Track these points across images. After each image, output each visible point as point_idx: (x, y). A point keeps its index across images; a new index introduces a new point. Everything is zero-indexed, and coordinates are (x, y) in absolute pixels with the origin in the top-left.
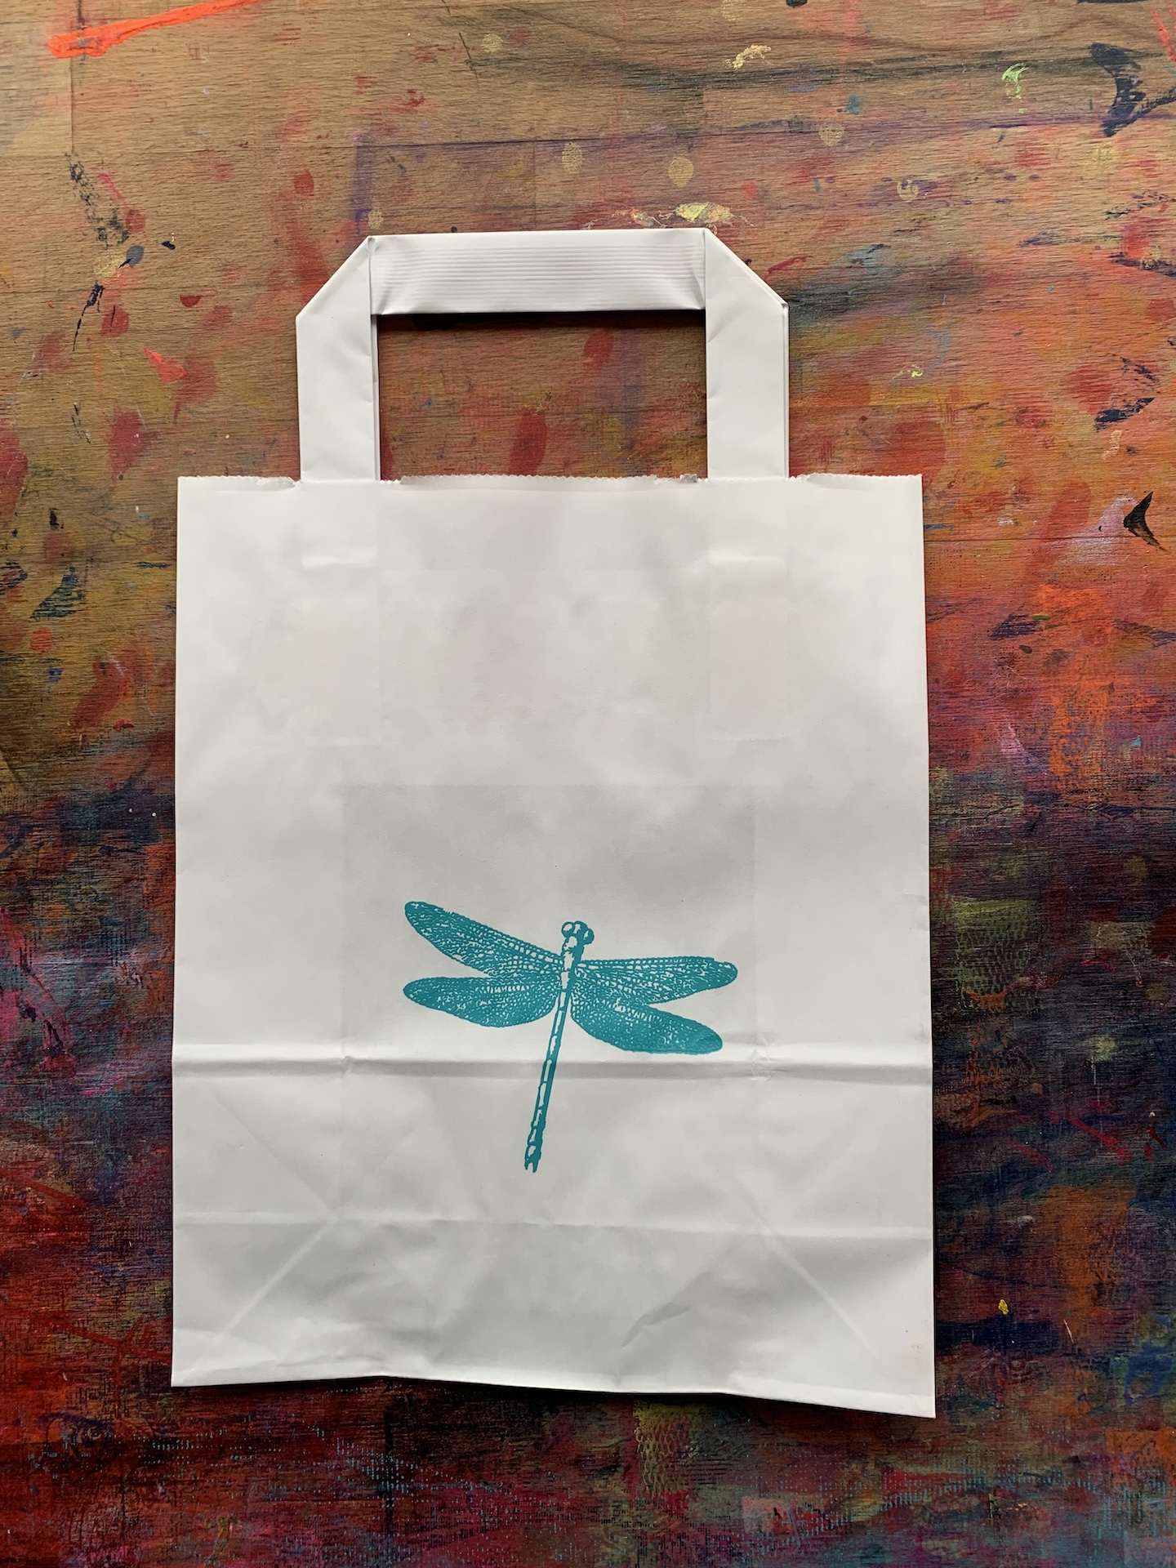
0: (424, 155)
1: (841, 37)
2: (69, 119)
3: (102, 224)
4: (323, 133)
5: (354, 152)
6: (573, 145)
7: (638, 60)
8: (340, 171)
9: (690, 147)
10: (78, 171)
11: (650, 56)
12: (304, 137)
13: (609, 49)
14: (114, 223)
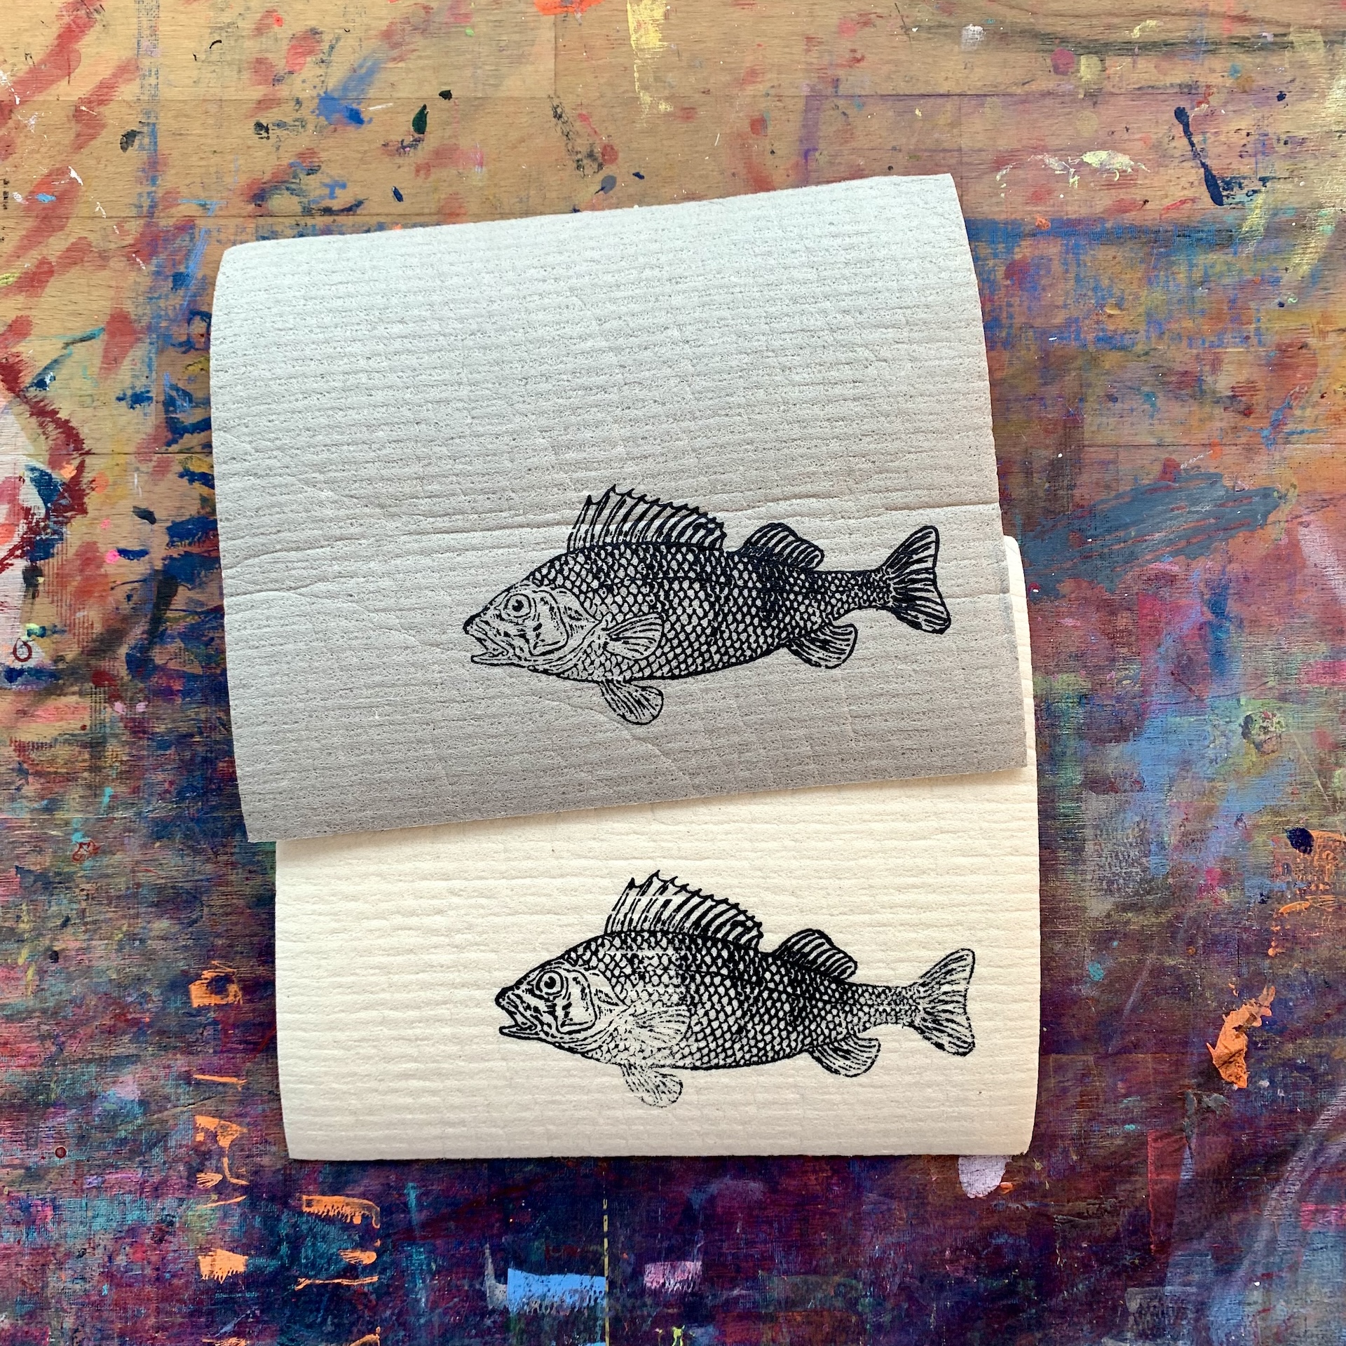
0: (864, 104)
1: (1225, 16)
2: (552, 66)
3: (579, 156)
4: (776, 84)
5: (803, 101)
6: (994, 99)
7: (1049, 30)
8: (792, 117)
9: (1095, 103)
10: (559, 111)
11: (1060, 26)
12: (760, 87)
13: (1024, 19)
14: (591, 155)
